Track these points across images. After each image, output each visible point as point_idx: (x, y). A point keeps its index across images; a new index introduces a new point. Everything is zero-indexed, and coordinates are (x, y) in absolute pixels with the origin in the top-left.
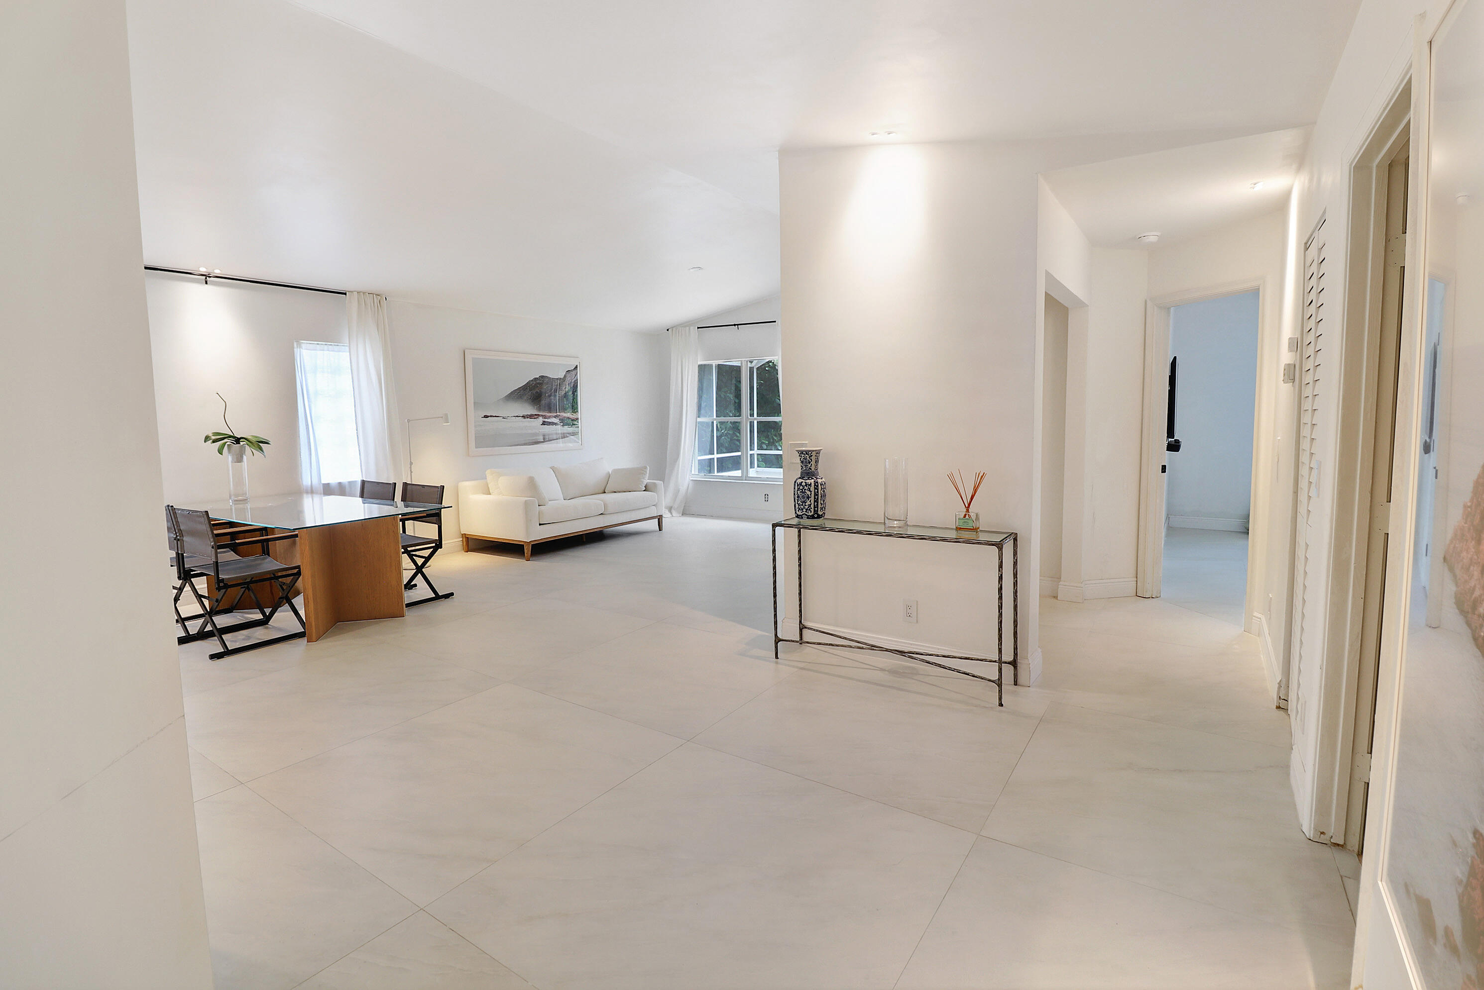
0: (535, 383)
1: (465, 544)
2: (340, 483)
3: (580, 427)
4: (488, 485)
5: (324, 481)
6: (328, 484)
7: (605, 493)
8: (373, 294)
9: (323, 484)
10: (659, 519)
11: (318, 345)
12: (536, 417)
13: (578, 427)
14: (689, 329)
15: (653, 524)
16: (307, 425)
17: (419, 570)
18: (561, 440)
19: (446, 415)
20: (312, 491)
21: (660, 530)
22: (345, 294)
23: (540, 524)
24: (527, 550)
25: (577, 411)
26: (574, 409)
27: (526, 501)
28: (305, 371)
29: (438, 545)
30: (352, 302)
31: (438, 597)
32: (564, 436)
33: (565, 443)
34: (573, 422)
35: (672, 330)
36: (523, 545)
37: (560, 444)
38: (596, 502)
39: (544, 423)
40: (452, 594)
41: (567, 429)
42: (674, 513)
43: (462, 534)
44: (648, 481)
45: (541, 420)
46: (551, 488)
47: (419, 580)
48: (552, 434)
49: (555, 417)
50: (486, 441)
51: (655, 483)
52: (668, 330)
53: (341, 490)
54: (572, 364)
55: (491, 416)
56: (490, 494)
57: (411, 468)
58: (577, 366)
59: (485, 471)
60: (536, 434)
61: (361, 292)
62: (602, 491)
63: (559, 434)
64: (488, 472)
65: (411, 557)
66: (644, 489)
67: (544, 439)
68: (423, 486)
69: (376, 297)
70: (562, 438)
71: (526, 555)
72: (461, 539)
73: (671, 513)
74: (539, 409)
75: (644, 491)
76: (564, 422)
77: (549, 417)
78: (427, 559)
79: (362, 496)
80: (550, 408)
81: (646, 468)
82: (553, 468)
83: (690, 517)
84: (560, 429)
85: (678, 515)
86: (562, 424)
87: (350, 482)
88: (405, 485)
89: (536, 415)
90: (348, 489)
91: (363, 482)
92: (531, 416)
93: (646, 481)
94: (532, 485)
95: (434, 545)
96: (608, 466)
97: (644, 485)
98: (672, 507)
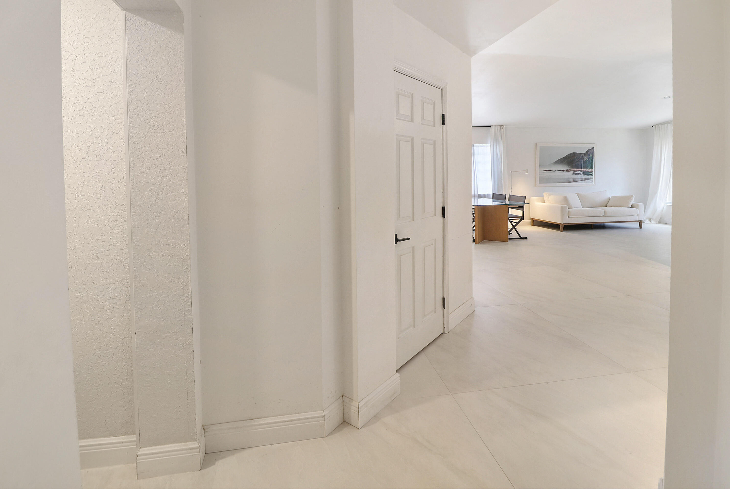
0: (570, 156)
1: (532, 222)
2: (484, 194)
3: (594, 176)
4: (544, 199)
5: (478, 193)
6: (480, 194)
7: (606, 207)
8: (500, 125)
9: (478, 194)
10: (640, 222)
11: (479, 146)
12: (570, 171)
13: (593, 176)
14: (667, 125)
15: (637, 225)
16: (474, 173)
17: (514, 227)
18: (584, 181)
19: (527, 170)
20: (475, 196)
21: (640, 228)
22: (490, 126)
23: (568, 217)
24: (561, 227)
25: (593, 168)
26: (592, 167)
27: (562, 206)
28: (475, 154)
29: (522, 218)
30: (493, 130)
31: (521, 238)
32: (585, 179)
33: (586, 183)
34: (590, 173)
35: (656, 126)
36: (560, 225)
37: (584, 183)
38: (601, 210)
39: (574, 174)
40: (527, 238)
41: (586, 176)
42: (653, 222)
43: (531, 218)
44: (633, 203)
45: (572, 172)
46: (576, 202)
47: (513, 231)
48: (578, 179)
49: (580, 171)
50: (543, 180)
51: (638, 204)
52: (652, 126)
53: (484, 196)
54: (590, 147)
55: (547, 170)
56: (545, 203)
57: (511, 190)
58: (593, 147)
59: (543, 193)
60: (569, 178)
61: (496, 125)
62: (605, 206)
63: (582, 178)
64: (544, 194)
65: (511, 222)
66: (631, 206)
67: (573, 180)
68: (517, 196)
69: (502, 127)
70: (584, 180)
71: (561, 229)
72: (530, 220)
73: (651, 222)
74: (572, 167)
75: (631, 207)
76: (585, 173)
77: (577, 171)
78: (517, 223)
79: (493, 198)
80: (577, 167)
81: (632, 196)
82: (577, 194)
83: (664, 224)
84: (583, 176)
85: (655, 223)
86: (584, 174)
87: (487, 194)
88: (510, 195)
89: (569, 170)
90: (487, 197)
91: (493, 194)
92: (567, 171)
93: (632, 202)
94: (566, 199)
95: (520, 218)
96: (609, 194)
97: (631, 205)
98: (651, 218)
